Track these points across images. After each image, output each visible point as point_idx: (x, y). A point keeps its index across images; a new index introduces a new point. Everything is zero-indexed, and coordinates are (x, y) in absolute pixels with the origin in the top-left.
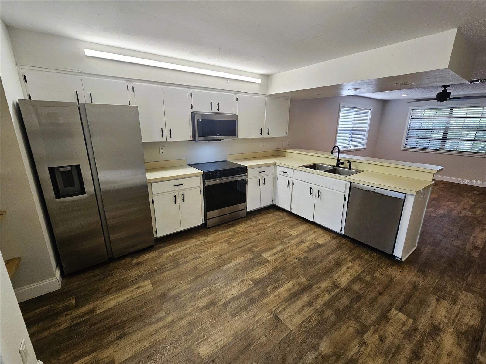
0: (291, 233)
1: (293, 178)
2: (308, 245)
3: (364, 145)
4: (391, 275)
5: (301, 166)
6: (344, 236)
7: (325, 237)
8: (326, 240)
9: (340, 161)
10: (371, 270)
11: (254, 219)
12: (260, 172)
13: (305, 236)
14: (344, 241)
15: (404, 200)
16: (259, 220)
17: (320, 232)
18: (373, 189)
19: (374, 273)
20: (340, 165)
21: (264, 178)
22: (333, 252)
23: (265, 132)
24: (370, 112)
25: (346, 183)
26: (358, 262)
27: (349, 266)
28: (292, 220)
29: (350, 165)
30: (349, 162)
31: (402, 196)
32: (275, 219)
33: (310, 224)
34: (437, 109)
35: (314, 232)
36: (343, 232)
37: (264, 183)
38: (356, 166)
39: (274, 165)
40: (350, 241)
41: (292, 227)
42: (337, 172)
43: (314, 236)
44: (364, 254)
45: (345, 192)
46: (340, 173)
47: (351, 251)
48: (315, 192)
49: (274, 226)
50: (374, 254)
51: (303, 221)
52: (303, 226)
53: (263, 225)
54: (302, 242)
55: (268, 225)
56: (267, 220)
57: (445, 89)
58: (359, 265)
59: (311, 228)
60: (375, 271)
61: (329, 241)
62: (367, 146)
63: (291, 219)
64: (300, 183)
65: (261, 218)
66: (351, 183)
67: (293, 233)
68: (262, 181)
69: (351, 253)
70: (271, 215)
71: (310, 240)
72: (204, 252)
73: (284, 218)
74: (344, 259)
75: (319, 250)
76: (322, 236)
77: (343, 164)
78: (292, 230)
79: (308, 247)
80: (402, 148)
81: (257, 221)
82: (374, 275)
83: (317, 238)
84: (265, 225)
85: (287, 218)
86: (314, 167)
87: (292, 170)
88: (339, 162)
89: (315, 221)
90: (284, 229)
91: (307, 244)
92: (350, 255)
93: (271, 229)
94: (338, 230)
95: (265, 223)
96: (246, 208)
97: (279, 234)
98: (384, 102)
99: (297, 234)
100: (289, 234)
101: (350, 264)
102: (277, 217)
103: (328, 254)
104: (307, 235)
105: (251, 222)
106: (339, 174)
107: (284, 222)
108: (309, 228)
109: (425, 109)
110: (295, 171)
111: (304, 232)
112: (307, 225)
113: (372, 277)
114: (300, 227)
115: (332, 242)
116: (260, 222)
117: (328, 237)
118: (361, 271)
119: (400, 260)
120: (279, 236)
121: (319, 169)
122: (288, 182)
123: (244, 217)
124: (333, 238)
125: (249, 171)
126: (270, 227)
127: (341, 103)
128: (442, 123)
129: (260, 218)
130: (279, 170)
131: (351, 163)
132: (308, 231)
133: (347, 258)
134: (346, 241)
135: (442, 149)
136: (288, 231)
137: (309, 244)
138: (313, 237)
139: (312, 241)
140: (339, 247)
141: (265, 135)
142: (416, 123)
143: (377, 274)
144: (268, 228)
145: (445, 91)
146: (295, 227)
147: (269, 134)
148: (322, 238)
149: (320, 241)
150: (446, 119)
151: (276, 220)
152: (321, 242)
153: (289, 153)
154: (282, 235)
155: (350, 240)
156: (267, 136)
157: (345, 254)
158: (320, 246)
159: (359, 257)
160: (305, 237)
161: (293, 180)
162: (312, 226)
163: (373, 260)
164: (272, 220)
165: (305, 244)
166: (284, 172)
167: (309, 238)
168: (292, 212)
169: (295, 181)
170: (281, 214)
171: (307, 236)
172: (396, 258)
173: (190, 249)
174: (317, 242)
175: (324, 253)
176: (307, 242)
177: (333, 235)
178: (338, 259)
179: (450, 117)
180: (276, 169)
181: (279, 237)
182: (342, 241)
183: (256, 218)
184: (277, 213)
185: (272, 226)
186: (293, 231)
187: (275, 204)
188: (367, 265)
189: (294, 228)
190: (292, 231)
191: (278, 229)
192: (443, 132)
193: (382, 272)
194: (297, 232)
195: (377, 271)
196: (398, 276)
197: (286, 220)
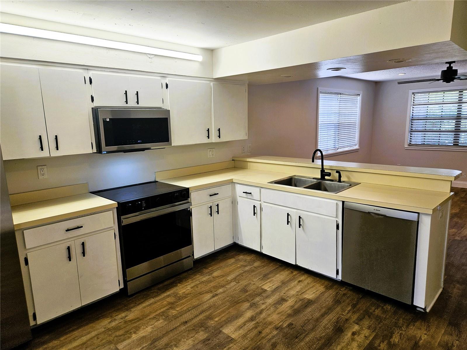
0: (266, 287)
1: (260, 201)
2: (292, 304)
4: (415, 337)
5: (271, 182)
6: (342, 284)
7: (316, 288)
8: (318, 292)
9: (325, 171)
10: (385, 332)
11: (207, 271)
12: (211, 196)
13: (286, 289)
14: (343, 290)
15: (418, 222)
16: (214, 272)
17: (307, 280)
18: (374, 210)
19: (391, 337)
20: (326, 177)
21: (218, 204)
22: (329, 310)
23: (214, 133)
24: (359, 98)
25: (337, 203)
26: (366, 322)
27: (354, 330)
28: (264, 266)
29: (340, 176)
30: (337, 172)
31: (413, 217)
32: (240, 267)
33: (291, 270)
34: (444, 91)
35: (299, 281)
36: (340, 278)
37: (218, 212)
38: (348, 177)
39: (231, 182)
40: (351, 290)
41: (265, 277)
42: (322, 187)
43: (298, 288)
44: (373, 308)
45: (337, 217)
46: (327, 188)
47: (354, 306)
48: (295, 220)
49: (237, 278)
50: (388, 307)
51: (281, 266)
52: (281, 273)
53: (222, 279)
54: (283, 300)
55: (229, 278)
56: (227, 270)
57: (450, 65)
58: (369, 328)
59: (294, 275)
60: (392, 333)
61: (323, 293)
62: (360, 146)
63: (263, 264)
64: (271, 207)
65: (218, 268)
66: (343, 202)
67: (268, 286)
68: (215, 209)
69: (355, 309)
70: (232, 260)
71: (293, 295)
72: (124, 340)
73: (253, 264)
74: (347, 320)
75: (309, 310)
76: (311, 286)
77: (329, 174)
78: (265, 282)
79: (292, 307)
80: (406, 146)
81: (211, 274)
82: (392, 340)
83: (304, 290)
84: (223, 278)
85: (257, 264)
86: (289, 182)
87: (258, 189)
88: (324, 174)
89: (300, 264)
90: (254, 282)
91: (290, 302)
92: (354, 312)
93: (233, 283)
94: (333, 275)
95: (223, 276)
96: (193, 255)
97: (247, 292)
98: (377, 84)
99: (274, 287)
100: (262, 289)
101: (356, 328)
102: (241, 263)
103: (323, 315)
104: (289, 287)
105: (202, 277)
106: (326, 190)
107: (253, 271)
108: (291, 275)
109: (429, 92)
110: (262, 190)
111: (284, 283)
112: (288, 270)
113: (389, 344)
114: (278, 275)
115: (327, 295)
116: (215, 274)
117: (320, 288)
118: (373, 336)
119: (423, 311)
120: (247, 294)
121: (297, 184)
122: (254, 207)
123: (191, 269)
124: (327, 288)
125: (193, 196)
126: (231, 281)
127: (319, 88)
129: (215, 268)
130: (240, 190)
131: (341, 172)
132: (290, 280)
133: (350, 317)
134: (346, 291)
135: (456, 144)
136: (259, 284)
137: (294, 302)
138: (297, 290)
139: (297, 297)
140: (337, 302)
141: (214, 139)
142: (420, 111)
143: (396, 339)
144: (229, 282)
145: (450, 68)
146: (270, 276)
147: (219, 137)
148: (312, 289)
149: (310, 295)
150: (457, 105)
151: (240, 269)
152: (311, 297)
153: (251, 163)
154: (251, 292)
155: (351, 288)
156: (218, 140)
157: (346, 311)
158: (309, 303)
159: (367, 314)
160: (286, 291)
161: (261, 204)
162: (295, 273)
163: (388, 317)
164: (235, 270)
165: (288, 303)
166: (246, 193)
167: (293, 292)
168: (264, 252)
169: (264, 205)
170: (248, 258)
171: (289, 289)
172: (418, 309)
173: (98, 338)
174: (305, 297)
175: (317, 315)
176: (290, 298)
177: (326, 283)
178: (337, 322)
179: (460, 102)
180: (234, 189)
181: (247, 295)
182: (341, 292)
183: (210, 268)
184: (241, 257)
185: (234, 279)
186: (267, 283)
187: (237, 242)
188: (380, 325)
189: (268, 279)
190: (265, 284)
191: (243, 283)
192: (455, 121)
193: (401, 334)
194: (273, 285)
195: (394, 333)
196: (424, 337)
197: (255, 267)
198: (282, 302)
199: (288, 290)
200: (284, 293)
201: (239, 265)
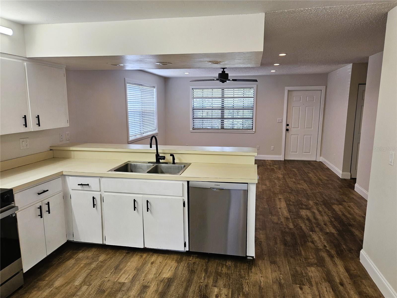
0: (122, 280)
1: (100, 191)
2: (155, 288)
3: (155, 130)
4: (256, 282)
5: (111, 170)
6: (188, 254)
7: (169, 265)
8: (172, 268)
9: (160, 155)
10: (237, 286)
11: (44, 283)
12: (39, 194)
13: (143, 275)
14: (192, 260)
15: (248, 190)
16: (54, 281)
17: (158, 259)
18: (215, 185)
19: (243, 288)
20: (161, 161)
21: (48, 203)
22: (189, 282)
23: (31, 121)
24: (155, 90)
25: (182, 183)
26: (221, 283)
27: (216, 293)
28: (111, 258)
29: (174, 159)
30: (172, 155)
31: (244, 187)
32: (82, 268)
33: (140, 254)
34: (212, 89)
35: (152, 263)
36: (187, 249)
37: (49, 211)
38: (180, 159)
39: (62, 175)
40: (198, 257)
41: (117, 269)
42: (159, 170)
43: (154, 270)
44: (220, 268)
45: (183, 196)
46: (164, 170)
47: (206, 271)
48: (142, 205)
49: (87, 280)
50: (229, 263)
51: (128, 253)
52: (131, 260)
53: (68, 287)
54: (145, 288)
55: (77, 283)
56: (70, 274)
57: (224, 70)
58: (225, 286)
59: (144, 259)
60: (242, 285)
61: (177, 268)
62: (158, 131)
63: (109, 256)
64: (114, 196)
65: (57, 276)
66: (188, 182)
67: (124, 278)
68: (45, 208)
69: (208, 274)
70: (71, 262)
71: (152, 279)
73: (98, 259)
74: (206, 286)
75: (173, 288)
76: (164, 264)
77: (164, 158)
78: (120, 275)
79: (156, 291)
80: (191, 130)
81: (52, 285)
82: (244, 290)
83: (160, 271)
84: (70, 285)
85: (102, 257)
86: (126, 168)
87: (97, 179)
88: (158, 158)
89: (147, 246)
90: (108, 279)
91: (153, 288)
92: (209, 277)
93: (84, 288)
94: (181, 248)
95: (67, 283)
97: (104, 291)
98: (166, 80)
99: (131, 277)
100: (120, 283)
101: (216, 290)
102: (84, 262)
103: (186, 289)
104: (145, 272)
105: (41, 292)
106: (162, 172)
107: (101, 267)
108: (142, 260)
109: (203, 89)
110: (102, 180)
111: (139, 270)
112: (137, 255)
113: (244, 294)
114: (129, 264)
115: (180, 268)
116: (57, 283)
117: (172, 264)
118: (230, 292)
119: (252, 258)
120: (106, 294)
121: (134, 170)
122: (94, 198)
123: (21, 288)
124: (179, 262)
125: (18, 199)
126: (81, 286)
127: (126, 78)
128: (217, 103)
129: (54, 276)
130: (72, 183)
131: (175, 155)
132: (144, 264)
133: (207, 282)
134: (194, 259)
135: (222, 128)
136: (114, 278)
137: (156, 286)
138: (154, 273)
139: (157, 279)
140: (192, 272)
141: (32, 126)
142: (197, 103)
143: (246, 289)
144: (78, 288)
145: (223, 72)
146: (121, 266)
147: (39, 124)
148: (166, 267)
149: (167, 274)
150: (221, 99)
151: (86, 269)
152: (169, 275)
153: (75, 152)
154: (109, 291)
155: (196, 255)
156: (37, 128)
157: (203, 278)
158: (170, 281)
159: (218, 275)
160: (144, 278)
161: (101, 194)
162: (145, 256)
163: (232, 272)
164: (79, 271)
165: (151, 288)
166: (82, 185)
167: (151, 276)
168: (107, 243)
169: (104, 194)
170: (90, 253)
171: (146, 274)
172: (248, 258)
174: (164, 277)
175: (181, 290)
176: (151, 283)
177: (175, 257)
178: (200, 291)
179: (223, 97)
180: (64, 183)
181: (106, 296)
182: (190, 262)
183: (47, 279)
184: (81, 255)
185: (84, 282)
186: (122, 275)
187: (71, 239)
188: (231, 281)
189: (121, 270)
190: (121, 276)
191: (96, 283)
192: (221, 111)
193: (247, 283)
194: (129, 275)
195: (243, 284)
196: (262, 280)
197: (102, 262)
198: (145, 290)
199: (146, 276)
200: (144, 280)
201: (82, 265)
